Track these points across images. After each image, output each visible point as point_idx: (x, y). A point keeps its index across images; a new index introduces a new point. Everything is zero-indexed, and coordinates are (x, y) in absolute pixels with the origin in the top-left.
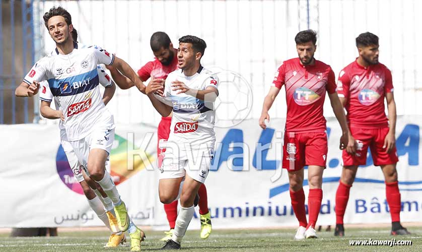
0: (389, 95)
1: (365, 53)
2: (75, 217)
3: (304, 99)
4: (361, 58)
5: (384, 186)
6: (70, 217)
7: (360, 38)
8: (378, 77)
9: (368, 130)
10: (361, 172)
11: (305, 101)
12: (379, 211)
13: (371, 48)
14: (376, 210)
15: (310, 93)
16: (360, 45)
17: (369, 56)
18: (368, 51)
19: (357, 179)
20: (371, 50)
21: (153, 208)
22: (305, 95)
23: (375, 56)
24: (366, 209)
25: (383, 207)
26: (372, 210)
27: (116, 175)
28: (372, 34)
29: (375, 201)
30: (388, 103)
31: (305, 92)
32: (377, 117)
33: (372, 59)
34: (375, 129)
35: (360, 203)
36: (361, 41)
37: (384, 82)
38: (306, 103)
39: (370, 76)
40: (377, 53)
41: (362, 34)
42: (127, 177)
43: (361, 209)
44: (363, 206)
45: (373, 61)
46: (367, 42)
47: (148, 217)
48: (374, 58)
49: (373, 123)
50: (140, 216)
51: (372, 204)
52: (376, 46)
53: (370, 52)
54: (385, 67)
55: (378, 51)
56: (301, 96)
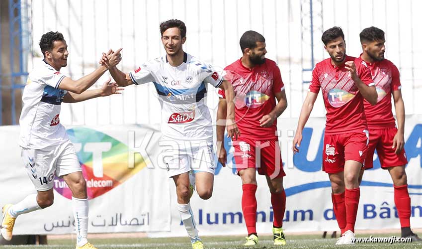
0: (396, 92)
1: (370, 49)
2: (66, 224)
3: (339, 100)
4: (366, 53)
5: (392, 189)
6: (60, 224)
7: (364, 33)
8: (384, 73)
9: (374, 130)
10: (367, 175)
11: (340, 102)
12: (389, 216)
13: (376, 43)
14: (385, 215)
15: (342, 93)
16: (364, 41)
17: (375, 51)
18: (373, 46)
19: (364, 182)
20: (376, 45)
21: (148, 214)
22: (338, 95)
23: (381, 51)
24: (375, 215)
25: (393, 212)
26: (381, 216)
27: (109, 179)
28: (377, 28)
29: (385, 206)
30: (395, 102)
31: (338, 93)
32: (384, 117)
33: (377, 54)
34: (382, 129)
35: (369, 208)
36: (366, 36)
37: (391, 79)
38: (341, 104)
39: (376, 72)
40: (383, 49)
41: (366, 29)
42: (121, 181)
43: (370, 214)
44: (372, 211)
45: (379, 57)
46: (372, 37)
47: (143, 224)
48: (380, 54)
49: (379, 123)
50: (135, 222)
51: (381, 208)
52: (381, 41)
53: (376, 47)
54: (392, 63)
55: (384, 46)
56: (335, 98)
